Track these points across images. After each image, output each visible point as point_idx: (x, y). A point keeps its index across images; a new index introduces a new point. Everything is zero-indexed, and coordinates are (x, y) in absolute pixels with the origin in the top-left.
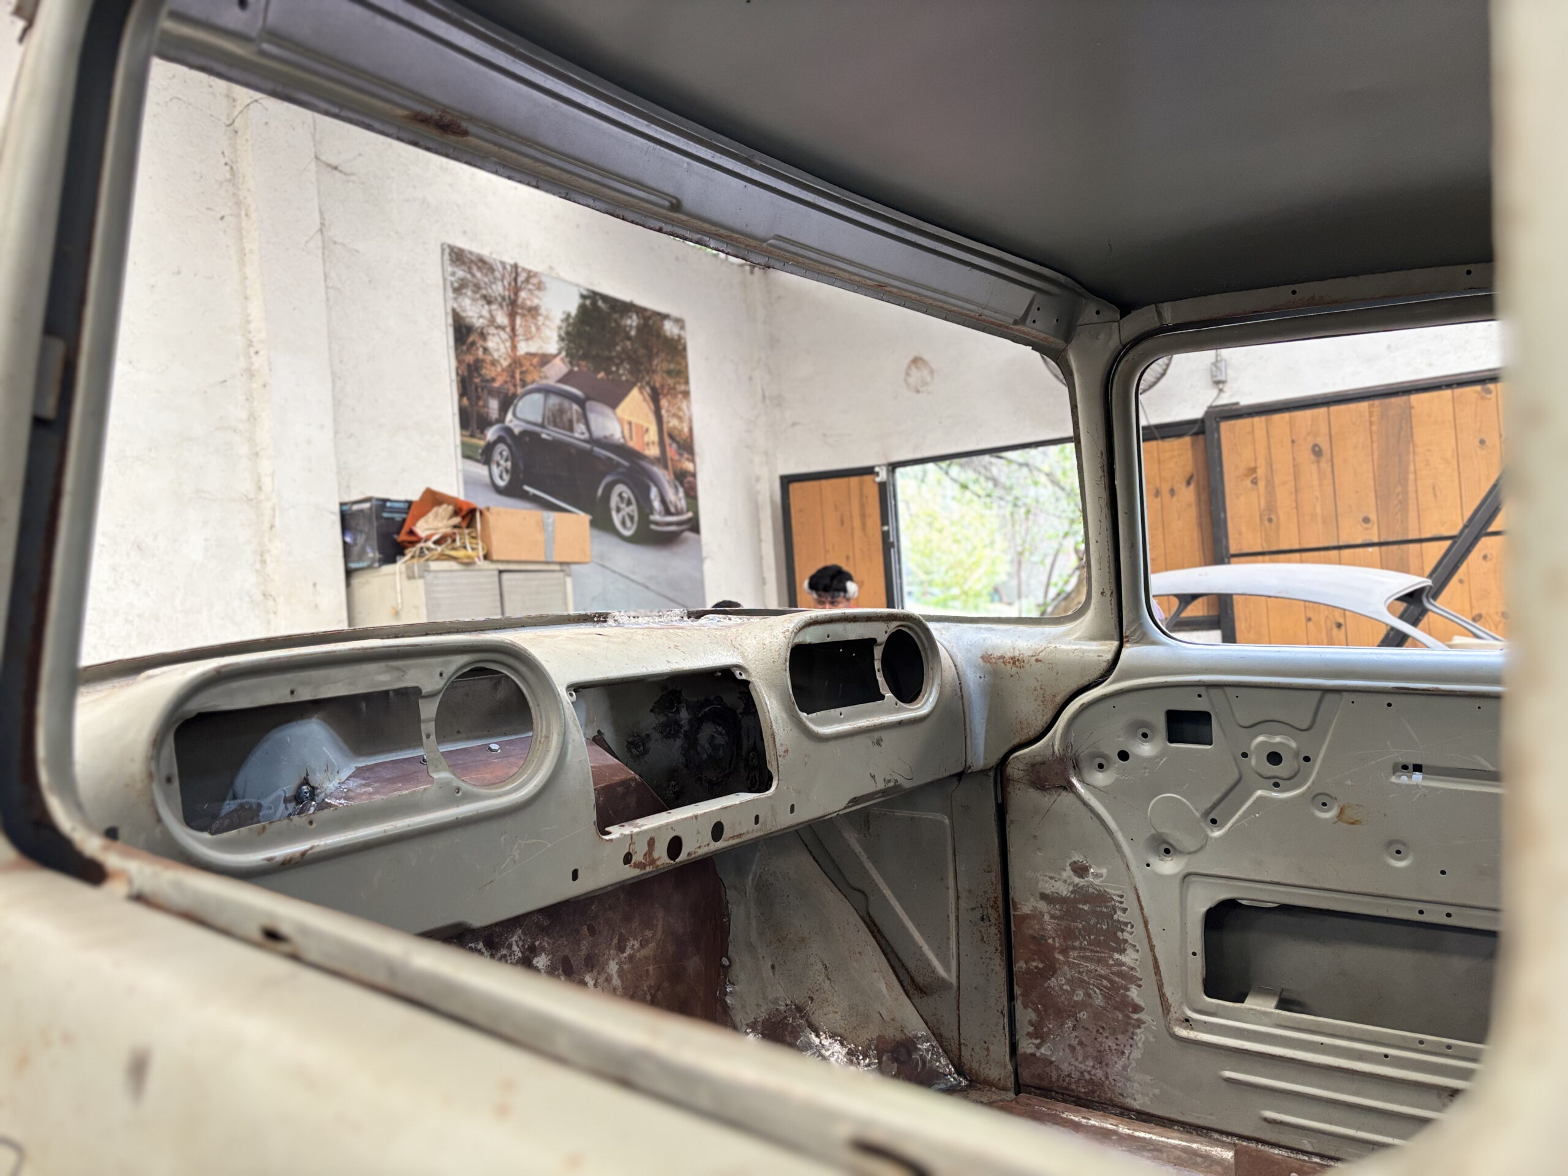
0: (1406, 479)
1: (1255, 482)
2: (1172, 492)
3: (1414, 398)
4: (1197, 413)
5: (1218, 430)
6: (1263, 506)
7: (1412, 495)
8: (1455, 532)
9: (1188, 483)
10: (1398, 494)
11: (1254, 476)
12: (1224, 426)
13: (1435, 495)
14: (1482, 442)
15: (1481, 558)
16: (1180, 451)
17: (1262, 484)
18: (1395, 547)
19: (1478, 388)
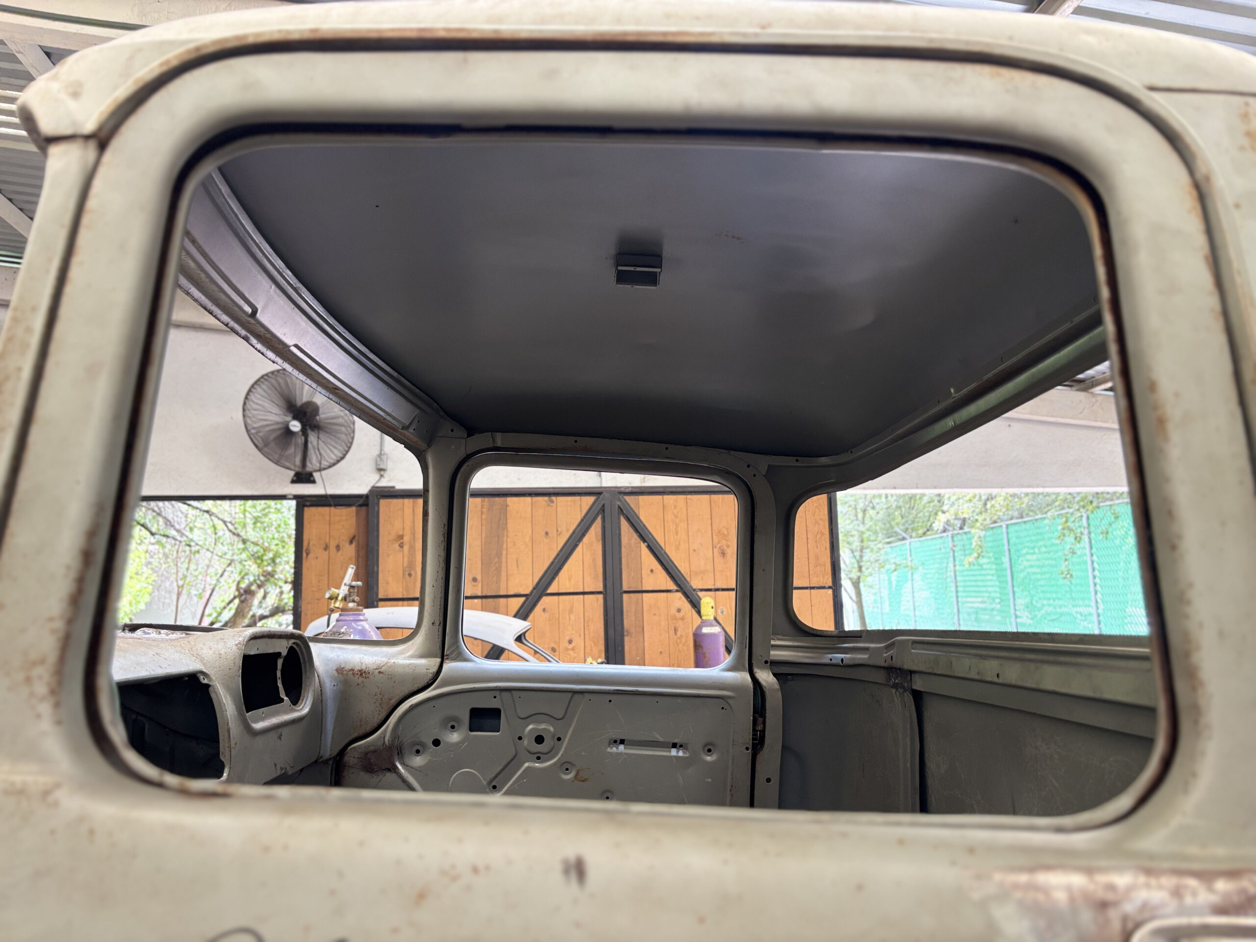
0: (501, 554)
1: (401, 546)
2: (338, 548)
3: (510, 500)
4: (363, 490)
5: (378, 504)
6: (406, 564)
7: (504, 564)
8: (527, 592)
9: (351, 542)
10: (495, 563)
11: (402, 541)
12: (383, 502)
13: (518, 566)
14: (547, 533)
15: (542, 610)
16: (346, 518)
17: (406, 548)
18: (491, 600)
19: (546, 498)
